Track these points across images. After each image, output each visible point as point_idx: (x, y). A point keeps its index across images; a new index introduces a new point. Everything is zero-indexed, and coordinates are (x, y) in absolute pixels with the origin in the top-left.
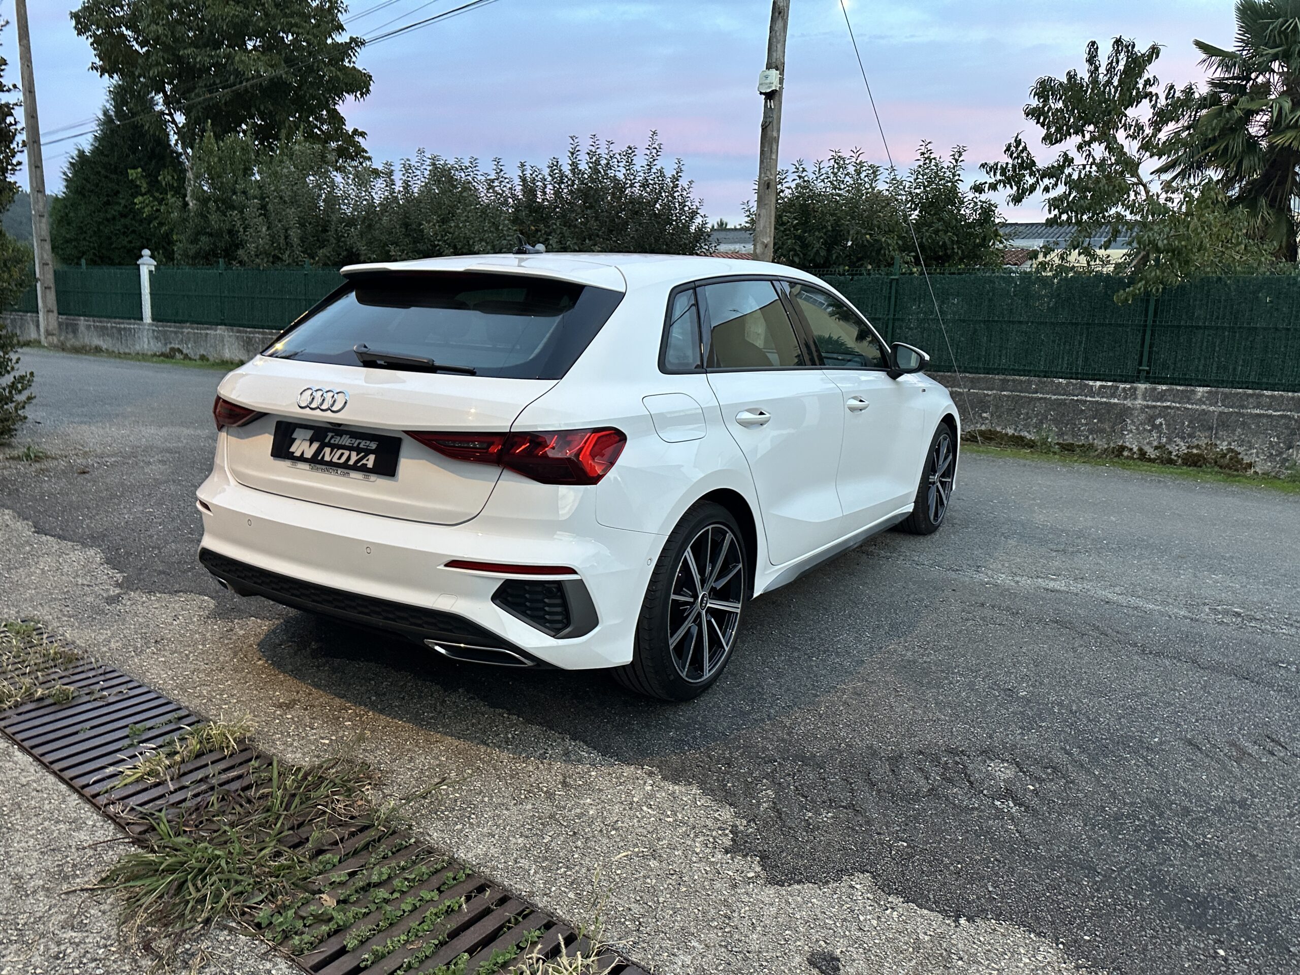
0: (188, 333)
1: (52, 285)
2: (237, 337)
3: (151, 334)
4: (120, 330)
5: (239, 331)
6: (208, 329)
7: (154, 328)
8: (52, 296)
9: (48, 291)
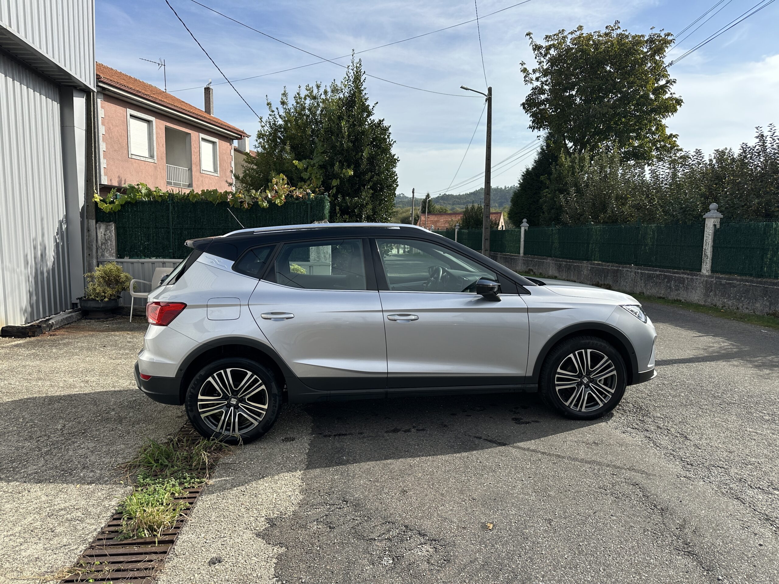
0: (536, 261)
1: (489, 238)
2: (555, 264)
3: (522, 262)
4: (511, 259)
5: (556, 261)
6: (544, 259)
7: (524, 258)
8: (488, 243)
9: (486, 241)
